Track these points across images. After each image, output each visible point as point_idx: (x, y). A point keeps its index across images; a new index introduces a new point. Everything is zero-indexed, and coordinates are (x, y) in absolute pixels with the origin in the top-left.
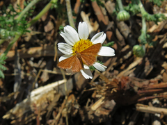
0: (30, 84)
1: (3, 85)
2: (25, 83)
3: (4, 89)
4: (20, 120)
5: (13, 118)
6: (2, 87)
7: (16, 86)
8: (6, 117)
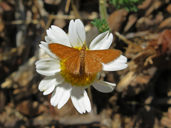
0: (38, 34)
1: (4, 30)
2: (31, 33)
3: (6, 39)
4: (25, 89)
5: (15, 86)
6: (3, 35)
7: (19, 36)
8: (6, 84)
